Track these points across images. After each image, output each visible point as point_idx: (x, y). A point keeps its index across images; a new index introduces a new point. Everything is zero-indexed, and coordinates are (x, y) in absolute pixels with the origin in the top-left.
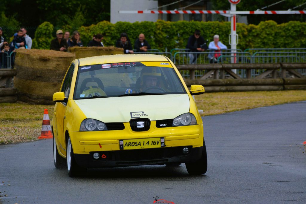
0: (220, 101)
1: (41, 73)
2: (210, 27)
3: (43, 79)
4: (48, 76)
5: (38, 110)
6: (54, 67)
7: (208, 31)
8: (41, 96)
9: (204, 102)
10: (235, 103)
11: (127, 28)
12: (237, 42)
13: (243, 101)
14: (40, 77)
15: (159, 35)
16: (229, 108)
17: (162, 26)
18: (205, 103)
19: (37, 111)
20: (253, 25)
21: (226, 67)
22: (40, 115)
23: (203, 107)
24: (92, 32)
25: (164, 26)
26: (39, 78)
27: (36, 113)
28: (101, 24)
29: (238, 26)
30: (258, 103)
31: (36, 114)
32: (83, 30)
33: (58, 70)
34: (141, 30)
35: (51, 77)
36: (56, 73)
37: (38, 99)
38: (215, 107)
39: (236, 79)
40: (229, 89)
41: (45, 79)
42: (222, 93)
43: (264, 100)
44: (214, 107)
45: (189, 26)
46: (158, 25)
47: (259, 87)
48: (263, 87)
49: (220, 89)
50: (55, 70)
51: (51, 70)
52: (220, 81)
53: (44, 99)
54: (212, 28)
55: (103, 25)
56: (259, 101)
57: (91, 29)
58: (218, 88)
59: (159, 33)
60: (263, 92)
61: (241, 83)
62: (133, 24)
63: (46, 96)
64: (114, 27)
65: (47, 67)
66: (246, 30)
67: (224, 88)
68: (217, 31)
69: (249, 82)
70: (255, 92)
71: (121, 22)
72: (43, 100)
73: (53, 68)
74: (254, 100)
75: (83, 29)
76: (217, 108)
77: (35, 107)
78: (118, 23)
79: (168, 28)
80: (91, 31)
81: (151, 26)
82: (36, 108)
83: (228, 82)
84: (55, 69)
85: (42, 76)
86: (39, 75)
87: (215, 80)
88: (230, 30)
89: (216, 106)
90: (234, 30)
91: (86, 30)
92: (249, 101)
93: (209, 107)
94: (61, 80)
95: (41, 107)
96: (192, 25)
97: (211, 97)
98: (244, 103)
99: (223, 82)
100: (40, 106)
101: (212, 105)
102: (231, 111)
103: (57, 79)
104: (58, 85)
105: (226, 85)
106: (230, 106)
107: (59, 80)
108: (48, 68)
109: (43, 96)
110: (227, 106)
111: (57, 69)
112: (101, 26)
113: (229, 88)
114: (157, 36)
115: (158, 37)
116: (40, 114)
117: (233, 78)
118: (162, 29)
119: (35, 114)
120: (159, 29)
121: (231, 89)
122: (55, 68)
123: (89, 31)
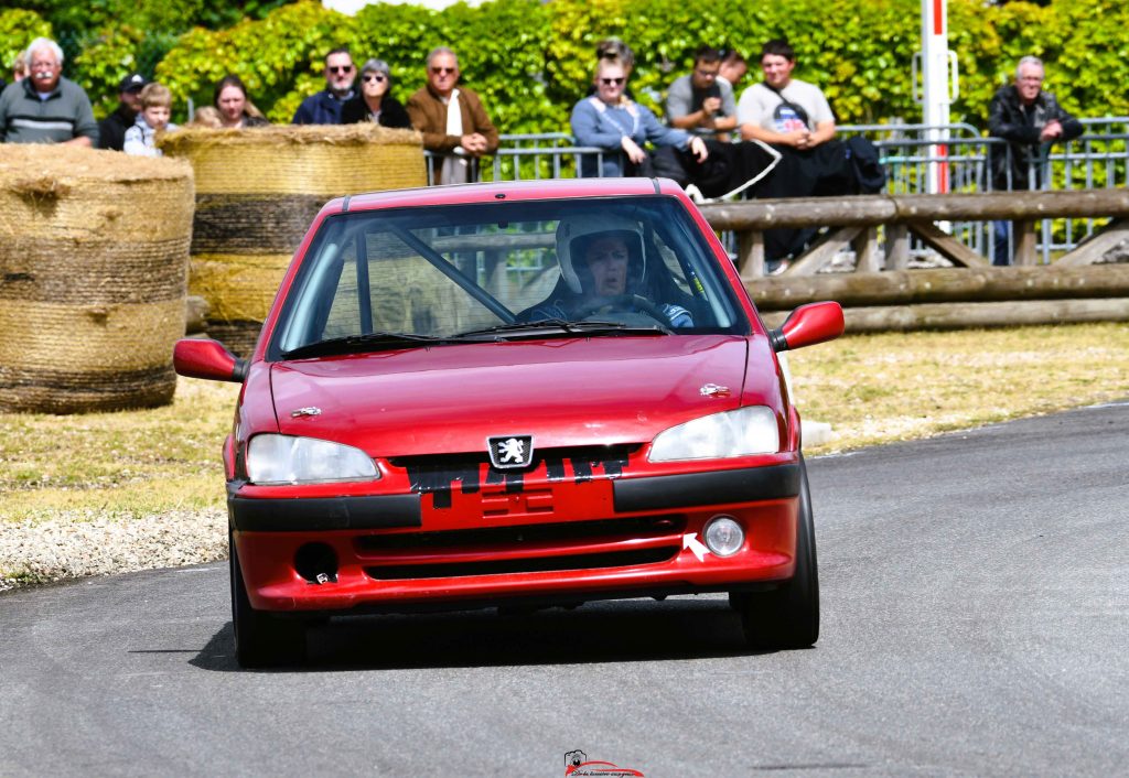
0: (903, 377)
1: (27, 261)
2: (815, 19)
3: (38, 286)
4: (62, 272)
5: (20, 439)
6: (93, 226)
7: (805, 38)
8: (29, 371)
9: (822, 383)
10: (977, 386)
11: (414, 34)
12: (951, 90)
13: (1016, 375)
14: (26, 277)
15: (567, 66)
16: (954, 409)
17: (586, 18)
18: (831, 389)
19: (18, 443)
20: (1025, 6)
21: (913, 210)
22: (38, 463)
23: (825, 408)
24: (244, 55)
25: (593, 21)
26: (17, 284)
27: (17, 451)
28: (286, 16)
29: (952, 13)
30: (1085, 381)
31: (15, 456)
32: (198, 45)
33: (108, 241)
34: (483, 42)
35: (80, 278)
36: (99, 259)
37: (13, 385)
38: (882, 408)
39: (962, 270)
40: (928, 320)
41: (47, 287)
42: (898, 338)
43: (1116, 370)
44: (876, 405)
45: (713, 19)
46: (564, 14)
47: (1075, 306)
48: (1095, 306)
49: (887, 319)
50: (96, 245)
51: (77, 243)
52: (886, 280)
53: (46, 385)
54: (826, 24)
55: (296, 20)
56: (1089, 375)
57: (238, 43)
58: (877, 315)
59: (571, 57)
60: (1100, 329)
61: (989, 285)
62: (445, 14)
63: (55, 371)
64: (354, 31)
65: (57, 227)
66: (990, 31)
67: (906, 315)
68: (853, 40)
69: (1030, 283)
70: (1056, 330)
71: (384, 5)
72: (41, 390)
73: (87, 233)
74: (1064, 368)
75: (202, 41)
76: (891, 411)
77: (8, 427)
78: (369, 8)
79: (613, 30)
80: (237, 50)
81: (531, 22)
82: (14, 429)
83: (928, 286)
84: (99, 239)
85: (35, 272)
86: (16, 270)
87: (859, 275)
88: (918, 31)
89: (883, 403)
90: (938, 30)
91: (214, 49)
92: (1044, 376)
93: (852, 407)
94: (123, 290)
95: (36, 426)
96: (730, 12)
97: (849, 356)
98: (1017, 384)
99: (902, 287)
100: (29, 420)
101: (866, 400)
102: (964, 425)
103: (108, 289)
104: (113, 313)
105: (918, 298)
106: (954, 400)
107: (115, 289)
108: (62, 234)
109: (40, 372)
110: (940, 401)
111: (105, 238)
112: (287, 23)
113: (932, 312)
114: (561, 70)
115: (565, 73)
116: (38, 459)
117: (946, 263)
118: (583, 34)
119: (14, 460)
120: (567, 36)
121: (940, 320)
122: (94, 232)
123: (230, 48)
